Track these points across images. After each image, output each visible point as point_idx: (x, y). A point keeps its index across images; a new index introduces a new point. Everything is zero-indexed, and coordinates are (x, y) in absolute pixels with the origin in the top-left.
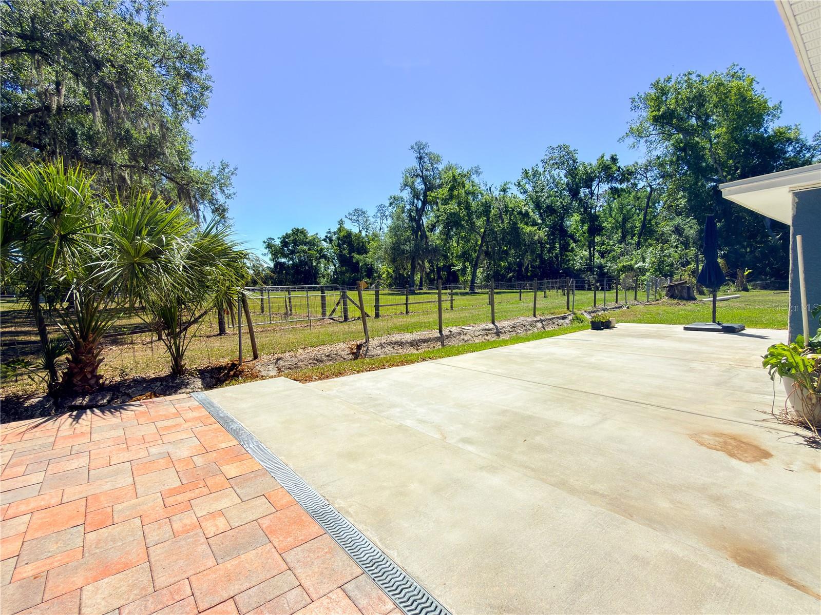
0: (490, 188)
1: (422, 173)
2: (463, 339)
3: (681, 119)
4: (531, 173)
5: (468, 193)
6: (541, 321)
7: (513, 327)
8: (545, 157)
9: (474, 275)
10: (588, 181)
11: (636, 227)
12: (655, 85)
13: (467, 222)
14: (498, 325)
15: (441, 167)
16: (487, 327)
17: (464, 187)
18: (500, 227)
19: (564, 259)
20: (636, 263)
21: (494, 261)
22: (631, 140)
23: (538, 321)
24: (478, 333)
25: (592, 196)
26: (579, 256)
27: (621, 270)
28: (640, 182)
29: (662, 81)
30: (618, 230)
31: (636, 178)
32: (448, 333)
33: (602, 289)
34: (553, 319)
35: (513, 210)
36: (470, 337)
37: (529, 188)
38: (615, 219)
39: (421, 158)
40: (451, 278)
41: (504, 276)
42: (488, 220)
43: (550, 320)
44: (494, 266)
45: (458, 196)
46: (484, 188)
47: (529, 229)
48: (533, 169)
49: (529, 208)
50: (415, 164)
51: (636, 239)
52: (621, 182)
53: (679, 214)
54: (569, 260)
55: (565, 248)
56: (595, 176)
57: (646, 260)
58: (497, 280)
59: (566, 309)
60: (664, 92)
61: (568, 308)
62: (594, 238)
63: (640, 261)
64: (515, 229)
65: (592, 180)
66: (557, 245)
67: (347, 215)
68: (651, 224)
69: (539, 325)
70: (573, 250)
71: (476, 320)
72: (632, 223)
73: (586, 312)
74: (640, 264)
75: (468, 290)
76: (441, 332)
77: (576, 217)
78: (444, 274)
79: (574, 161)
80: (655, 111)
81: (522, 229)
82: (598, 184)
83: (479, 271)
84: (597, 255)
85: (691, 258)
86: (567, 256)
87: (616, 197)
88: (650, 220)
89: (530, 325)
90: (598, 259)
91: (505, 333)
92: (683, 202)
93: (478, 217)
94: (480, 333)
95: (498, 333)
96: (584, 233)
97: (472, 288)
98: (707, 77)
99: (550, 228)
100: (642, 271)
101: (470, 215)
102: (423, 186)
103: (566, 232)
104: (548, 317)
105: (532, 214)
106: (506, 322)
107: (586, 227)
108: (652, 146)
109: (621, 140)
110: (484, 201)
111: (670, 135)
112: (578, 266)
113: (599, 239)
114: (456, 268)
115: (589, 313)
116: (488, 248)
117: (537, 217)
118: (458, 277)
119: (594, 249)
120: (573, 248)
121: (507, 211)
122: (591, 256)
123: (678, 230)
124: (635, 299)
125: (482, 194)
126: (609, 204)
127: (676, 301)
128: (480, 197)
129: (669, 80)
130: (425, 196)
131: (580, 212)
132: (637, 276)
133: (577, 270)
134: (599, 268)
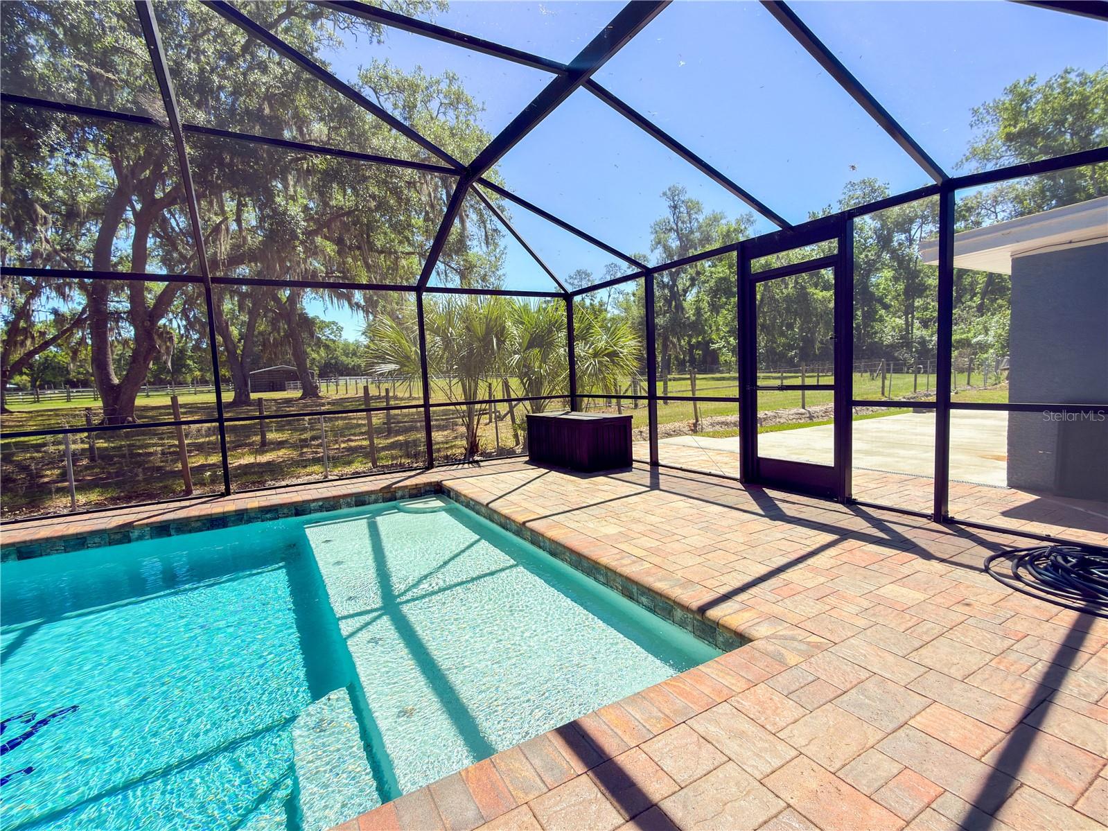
1: (677, 226)
3: (1048, 137)
7: (825, 412)
8: (843, 196)
10: (907, 224)
11: (978, 284)
12: (1012, 90)
14: (810, 410)
15: (701, 218)
16: (798, 411)
18: (783, 293)
19: (868, 332)
20: (975, 336)
22: (973, 165)
24: (791, 416)
25: (911, 244)
26: (891, 326)
28: (986, 219)
29: (1021, 84)
31: (979, 214)
33: (925, 372)
39: (675, 207)
40: (709, 359)
41: (782, 356)
42: (766, 285)
47: (822, 294)
48: (824, 212)
50: (667, 214)
51: (977, 300)
54: (876, 333)
55: (870, 316)
56: (916, 215)
57: (990, 333)
60: (1024, 98)
62: (914, 301)
63: (980, 334)
64: (803, 297)
65: (911, 222)
66: (858, 312)
67: (568, 278)
70: (881, 320)
72: (972, 277)
74: (980, 338)
77: (888, 273)
78: (698, 353)
80: (1010, 125)
81: (814, 294)
82: (921, 226)
84: (917, 324)
86: (873, 327)
90: (918, 329)
95: (811, 418)
96: (899, 295)
98: (1091, 74)
100: (983, 347)
102: (678, 243)
103: (872, 294)
107: (901, 287)
112: (888, 340)
113: (921, 302)
114: (716, 346)
116: (765, 321)
119: (913, 317)
120: (881, 316)
122: (909, 325)
124: (968, 384)
129: (1032, 81)
131: (893, 266)
132: (975, 354)
133: (887, 346)
134: (919, 343)
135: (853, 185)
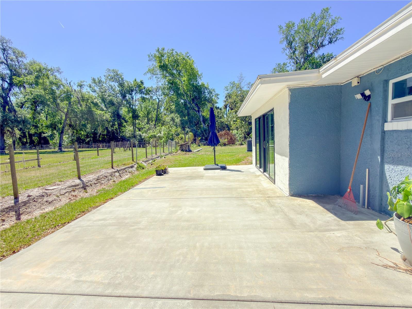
0: (70, 83)
1: (7, 62)
2: (47, 202)
4: (97, 81)
5: (51, 83)
6: (118, 171)
7: (98, 179)
8: (106, 74)
9: (61, 139)
10: (131, 91)
11: (153, 117)
13: (52, 103)
14: (84, 179)
15: (26, 61)
16: (73, 184)
17: (48, 78)
18: (79, 109)
20: (157, 134)
21: (77, 131)
22: (149, 75)
23: (116, 172)
24: (64, 191)
25: (133, 99)
26: (128, 130)
27: (150, 137)
28: (154, 96)
30: (145, 118)
31: (152, 94)
32: (25, 199)
34: (125, 168)
35: (88, 100)
36: (55, 197)
37: (97, 89)
38: (144, 112)
39: (4, 50)
40: (42, 141)
41: (84, 140)
42: (70, 103)
43: (124, 169)
44: (77, 134)
45: (43, 84)
46: (65, 82)
47: (99, 112)
48: (98, 79)
49: (98, 101)
51: (154, 123)
52: (146, 94)
53: (172, 112)
54: (123, 132)
55: (120, 125)
56: (133, 89)
57: (162, 132)
58: (79, 143)
59: (132, 161)
60: (162, 55)
61: (133, 160)
62: (135, 121)
63: (158, 133)
64: (90, 112)
65: (132, 91)
66: (116, 123)
68: (159, 116)
69: (117, 174)
70: (125, 127)
71: (61, 178)
72: (151, 115)
73: (143, 161)
74: (159, 134)
75: (57, 149)
76: (16, 198)
77: (125, 109)
78: (35, 139)
79: (122, 79)
80: (159, 63)
81: (95, 111)
82: (135, 94)
83: (65, 137)
84: (137, 130)
85: (179, 132)
86: (122, 130)
87: (144, 101)
88: (159, 114)
89: (111, 175)
90: (138, 132)
91: (91, 185)
92: (173, 107)
93: (62, 101)
94: (66, 190)
95: (84, 187)
96: (130, 118)
97: (60, 149)
98: (179, 53)
99: (112, 113)
100: (160, 138)
101: (55, 99)
102: (8, 71)
103: (121, 116)
104: (122, 168)
105: (100, 104)
106: (91, 176)
107: (131, 115)
108: (158, 79)
109: (145, 74)
110: (65, 90)
111: (166, 76)
112: (128, 135)
113: (138, 122)
114: (46, 135)
115: (145, 162)
116: (71, 122)
117: (103, 106)
118: (48, 141)
119: (136, 127)
120: (125, 125)
121: (83, 100)
122: (135, 131)
123: (173, 119)
124: (164, 152)
125: (63, 86)
126: (140, 105)
127: (184, 153)
128: (62, 87)
129: (163, 49)
130: (11, 79)
131: (127, 106)
132: (158, 140)
133: (128, 137)
134: (139, 136)
135: (109, 70)
